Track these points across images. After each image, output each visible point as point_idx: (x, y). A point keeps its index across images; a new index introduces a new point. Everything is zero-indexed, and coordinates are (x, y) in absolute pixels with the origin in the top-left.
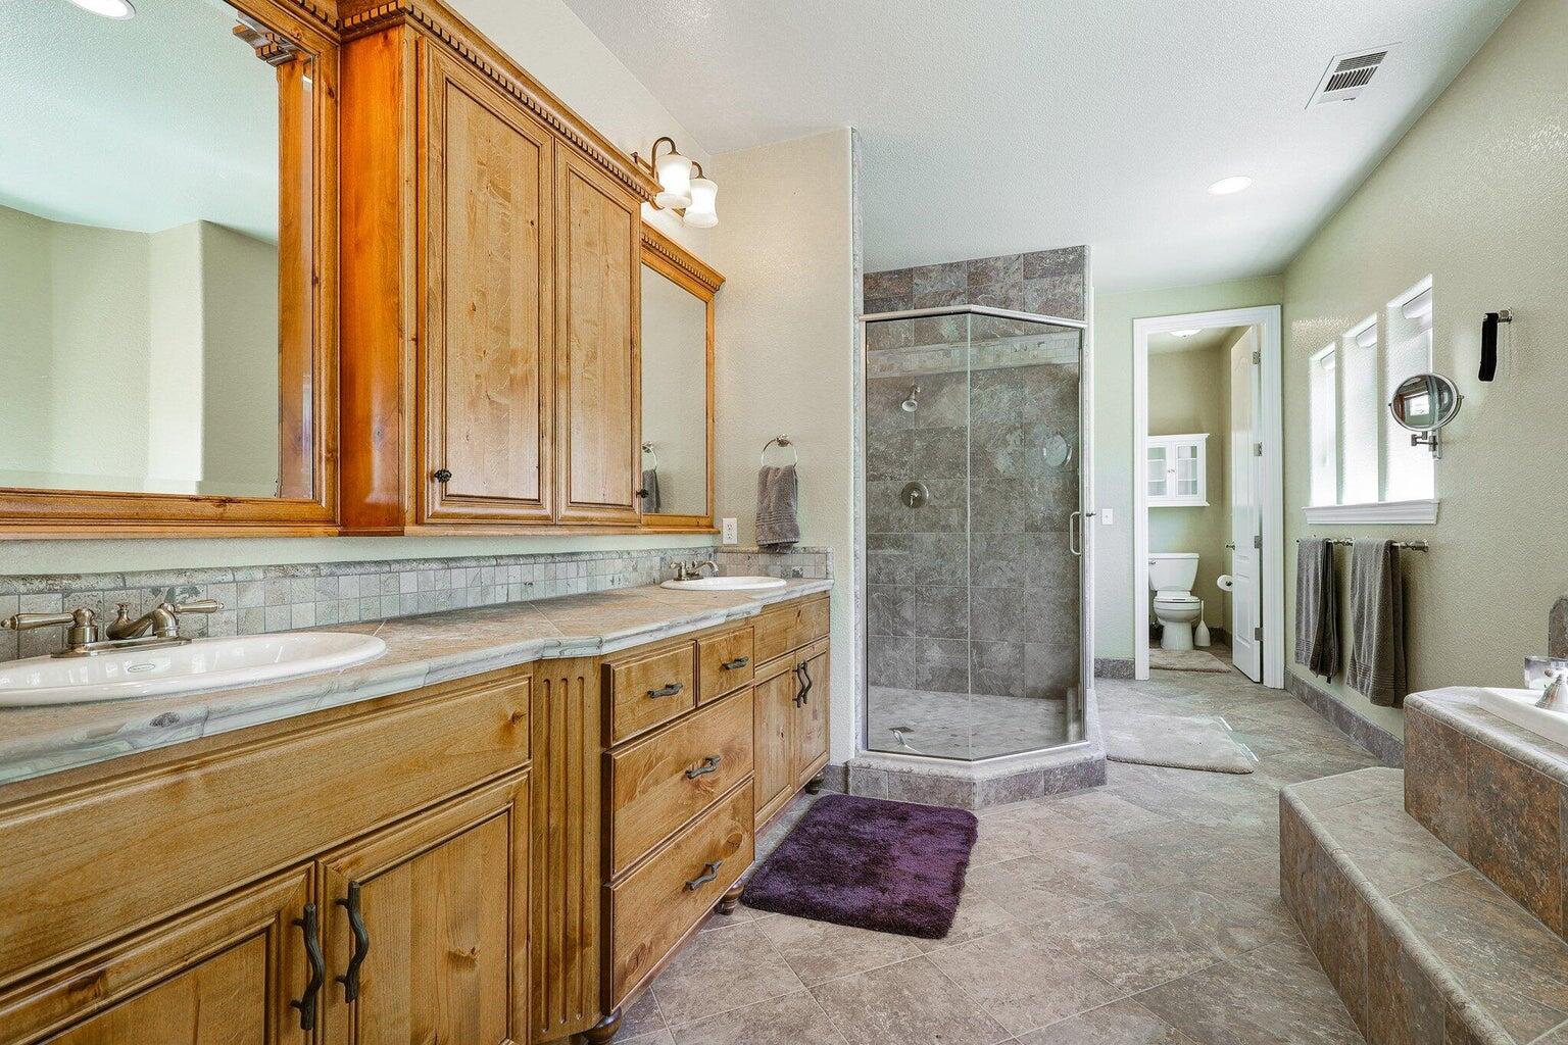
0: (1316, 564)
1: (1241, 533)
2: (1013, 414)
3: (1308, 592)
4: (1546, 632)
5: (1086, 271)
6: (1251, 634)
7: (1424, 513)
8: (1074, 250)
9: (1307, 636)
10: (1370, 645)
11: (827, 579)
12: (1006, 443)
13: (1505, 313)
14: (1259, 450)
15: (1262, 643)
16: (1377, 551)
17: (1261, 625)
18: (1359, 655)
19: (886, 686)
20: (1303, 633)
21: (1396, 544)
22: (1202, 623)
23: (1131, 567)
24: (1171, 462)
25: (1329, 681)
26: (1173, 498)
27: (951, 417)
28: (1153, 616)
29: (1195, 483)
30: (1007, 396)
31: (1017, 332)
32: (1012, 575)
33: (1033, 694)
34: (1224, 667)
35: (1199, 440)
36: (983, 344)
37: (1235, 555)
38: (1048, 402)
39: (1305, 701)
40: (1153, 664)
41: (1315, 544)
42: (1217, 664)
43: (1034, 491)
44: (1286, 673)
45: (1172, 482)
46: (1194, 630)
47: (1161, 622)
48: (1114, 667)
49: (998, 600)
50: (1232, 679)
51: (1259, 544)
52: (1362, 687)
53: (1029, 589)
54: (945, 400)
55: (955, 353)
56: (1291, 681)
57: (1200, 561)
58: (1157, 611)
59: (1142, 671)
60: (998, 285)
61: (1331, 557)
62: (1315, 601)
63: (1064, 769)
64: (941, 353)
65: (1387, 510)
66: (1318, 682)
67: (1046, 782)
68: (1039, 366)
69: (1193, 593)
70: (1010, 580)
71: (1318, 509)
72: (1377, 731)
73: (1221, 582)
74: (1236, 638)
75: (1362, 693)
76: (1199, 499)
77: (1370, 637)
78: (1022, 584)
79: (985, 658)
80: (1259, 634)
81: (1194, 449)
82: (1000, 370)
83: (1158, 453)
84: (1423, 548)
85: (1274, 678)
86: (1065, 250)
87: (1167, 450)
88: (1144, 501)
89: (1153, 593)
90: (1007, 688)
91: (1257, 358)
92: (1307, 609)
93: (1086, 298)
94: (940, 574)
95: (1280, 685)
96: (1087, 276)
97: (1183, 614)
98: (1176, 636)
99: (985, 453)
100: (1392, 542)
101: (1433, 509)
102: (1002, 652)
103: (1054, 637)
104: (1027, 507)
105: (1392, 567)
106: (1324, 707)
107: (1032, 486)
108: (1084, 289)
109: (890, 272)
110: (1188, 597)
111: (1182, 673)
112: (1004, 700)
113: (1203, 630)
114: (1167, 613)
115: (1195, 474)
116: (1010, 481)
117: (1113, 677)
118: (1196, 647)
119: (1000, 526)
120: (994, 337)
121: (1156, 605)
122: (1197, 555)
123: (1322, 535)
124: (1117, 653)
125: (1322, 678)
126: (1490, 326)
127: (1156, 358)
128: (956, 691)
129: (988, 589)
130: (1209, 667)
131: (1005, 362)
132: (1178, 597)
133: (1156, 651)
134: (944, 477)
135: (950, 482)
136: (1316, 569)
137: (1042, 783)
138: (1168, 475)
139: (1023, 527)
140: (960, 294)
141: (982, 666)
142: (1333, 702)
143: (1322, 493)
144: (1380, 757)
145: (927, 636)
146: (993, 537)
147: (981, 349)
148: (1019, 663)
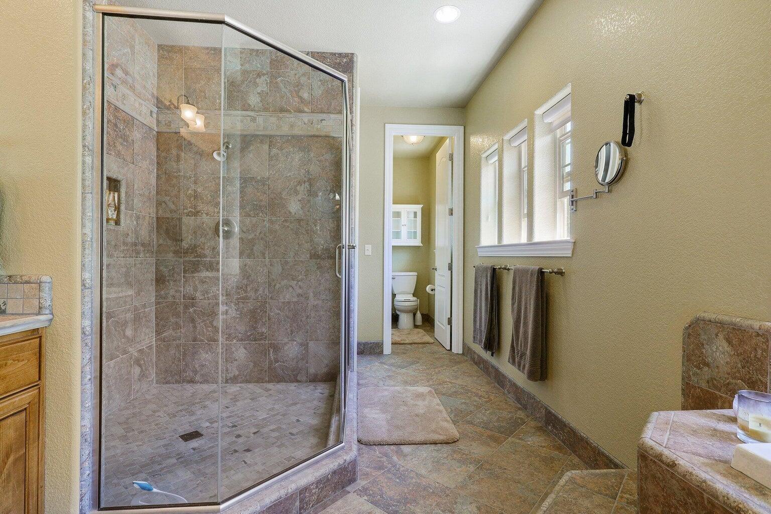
0: (487, 281)
1: (440, 261)
2: (303, 171)
3: (481, 299)
4: (680, 345)
5: (354, 71)
6: (446, 322)
7: (564, 249)
8: (346, 55)
9: (480, 326)
10: (526, 338)
11: (39, 314)
12: (296, 192)
13: (640, 95)
14: (451, 212)
15: (451, 326)
16: (532, 274)
17: (451, 316)
18: (517, 344)
19: (201, 383)
20: (478, 324)
21: (543, 270)
22: (418, 312)
23: (381, 282)
24: (404, 219)
25: (492, 355)
26: (405, 241)
27: (255, 169)
28: (394, 309)
29: (415, 233)
30: (297, 157)
31: (306, 109)
32: (300, 291)
33: (314, 380)
34: (432, 341)
35: (418, 208)
36: (281, 115)
37: (437, 273)
38: (327, 164)
39: (476, 363)
40: (394, 341)
41: (486, 269)
42: (427, 338)
43: (317, 229)
44: (464, 344)
45: (404, 231)
46: (414, 315)
47: (398, 313)
48: (371, 348)
49: (290, 310)
50: (435, 348)
51: (450, 268)
52: (519, 366)
53: (312, 301)
54: (251, 155)
55: (260, 120)
56: (467, 350)
57: (418, 276)
58: (396, 307)
59: (387, 349)
60: (293, 72)
61: (495, 276)
62: (486, 305)
63: (318, 482)
64: (249, 118)
65: (532, 247)
66: (486, 355)
67: (301, 501)
68: (320, 136)
69: (414, 295)
70: (299, 295)
71: (486, 247)
72: (523, 391)
73: (428, 288)
74: (437, 322)
75: (520, 370)
76: (417, 242)
77: (526, 332)
78: (307, 298)
79: (280, 354)
80: (450, 322)
81: (415, 213)
82: (293, 137)
83: (397, 215)
84: (561, 273)
85: (457, 348)
86: (340, 54)
87: (402, 214)
88: (391, 242)
89: (394, 296)
90: (296, 376)
91: (451, 158)
92: (481, 309)
93: (354, 91)
94: (246, 292)
95: (461, 352)
96: (355, 76)
97: (410, 308)
98: (405, 320)
99: (281, 198)
100: (542, 269)
101: (571, 246)
102: (292, 350)
103: (330, 336)
104: (312, 241)
105: (541, 286)
106: (487, 369)
107: (315, 226)
108: (353, 84)
109: (208, 48)
110: (411, 298)
111: (409, 346)
112: (292, 387)
113: (419, 316)
114: (402, 308)
115: (415, 227)
116: (299, 221)
117: (370, 354)
118: (416, 326)
119: (292, 254)
120: (288, 111)
121: (395, 303)
122: (416, 274)
123: (489, 263)
124: (372, 338)
125: (489, 353)
126: (630, 104)
127: (398, 159)
128: (257, 382)
129: (283, 303)
130: (423, 341)
131: (297, 131)
132: (406, 299)
133: (395, 331)
134: (250, 216)
135: (254, 220)
136: (487, 284)
137: (298, 504)
138: (402, 227)
139: (308, 256)
140: (264, 75)
141: (277, 361)
142: (493, 367)
143: (487, 237)
144: (526, 409)
145: (235, 341)
146: (287, 263)
147: (279, 119)
148: (304, 357)
